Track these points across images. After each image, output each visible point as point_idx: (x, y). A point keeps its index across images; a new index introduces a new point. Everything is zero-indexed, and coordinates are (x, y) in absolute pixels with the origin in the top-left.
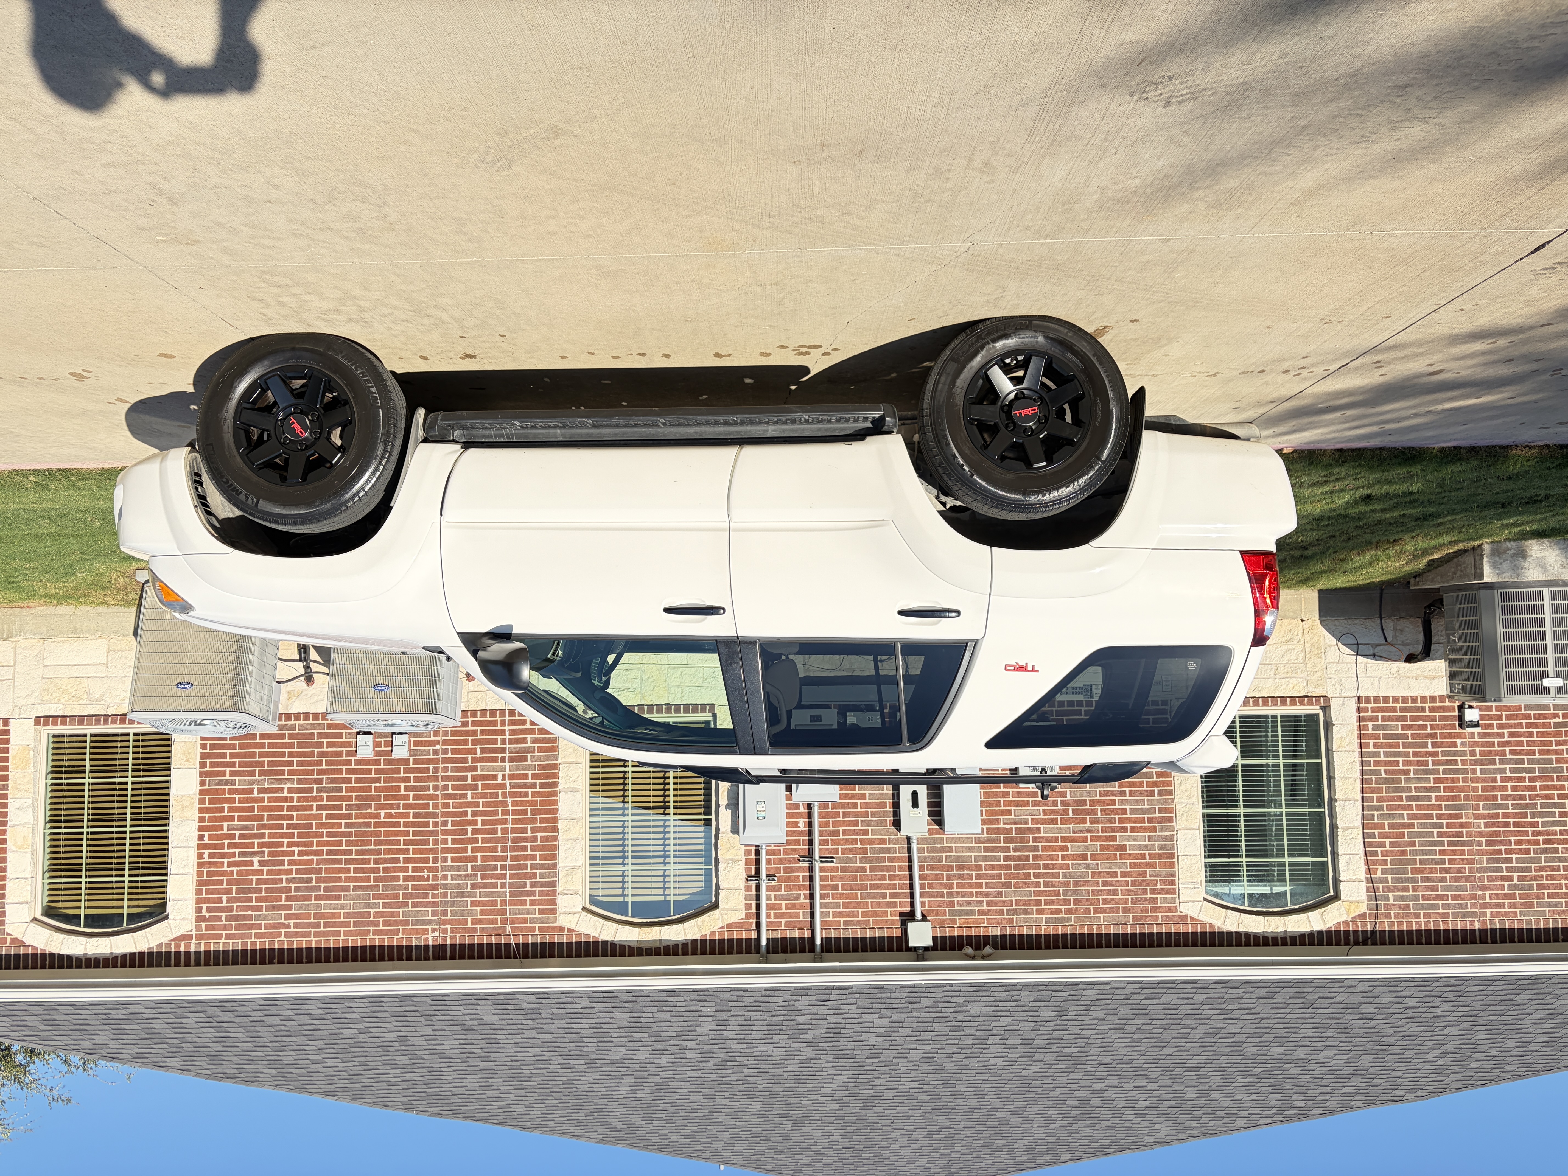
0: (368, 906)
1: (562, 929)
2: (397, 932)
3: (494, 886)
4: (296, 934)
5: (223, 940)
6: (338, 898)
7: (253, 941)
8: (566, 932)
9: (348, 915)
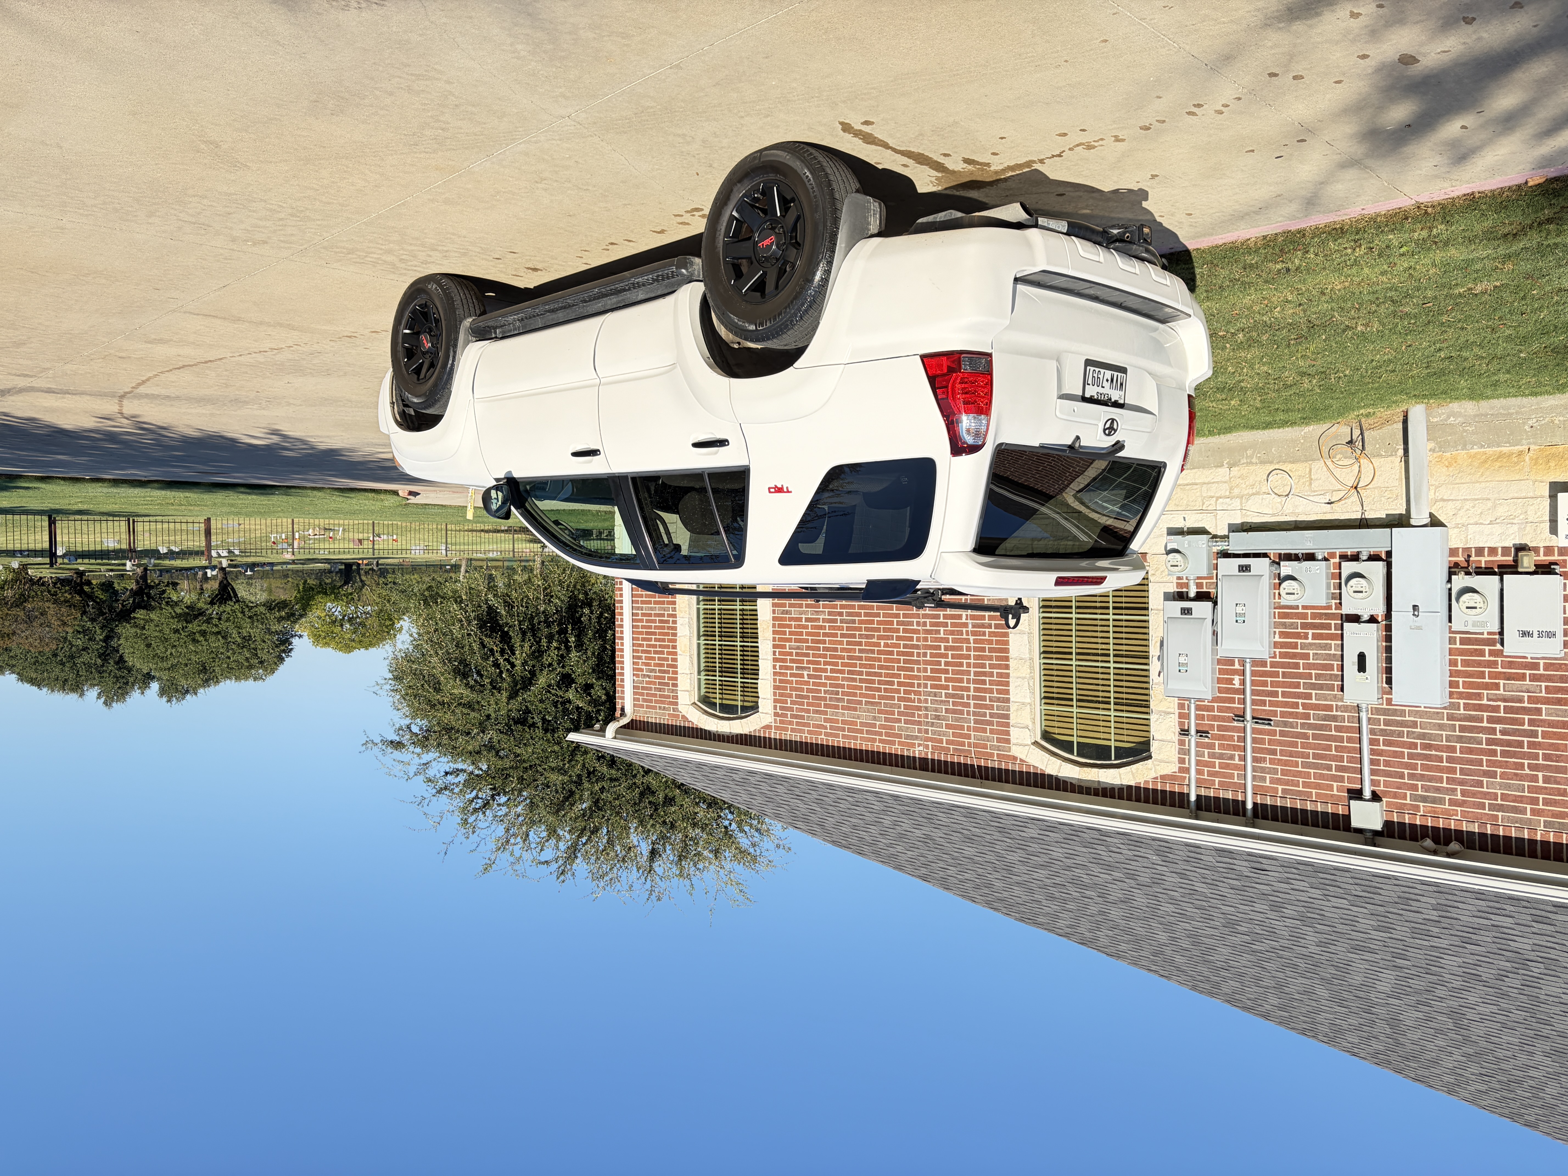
0: (875, 718)
1: (1015, 758)
2: (893, 743)
3: (961, 712)
4: (831, 735)
5: (789, 733)
6: (855, 709)
7: (805, 736)
8: (1018, 762)
9: (862, 724)
